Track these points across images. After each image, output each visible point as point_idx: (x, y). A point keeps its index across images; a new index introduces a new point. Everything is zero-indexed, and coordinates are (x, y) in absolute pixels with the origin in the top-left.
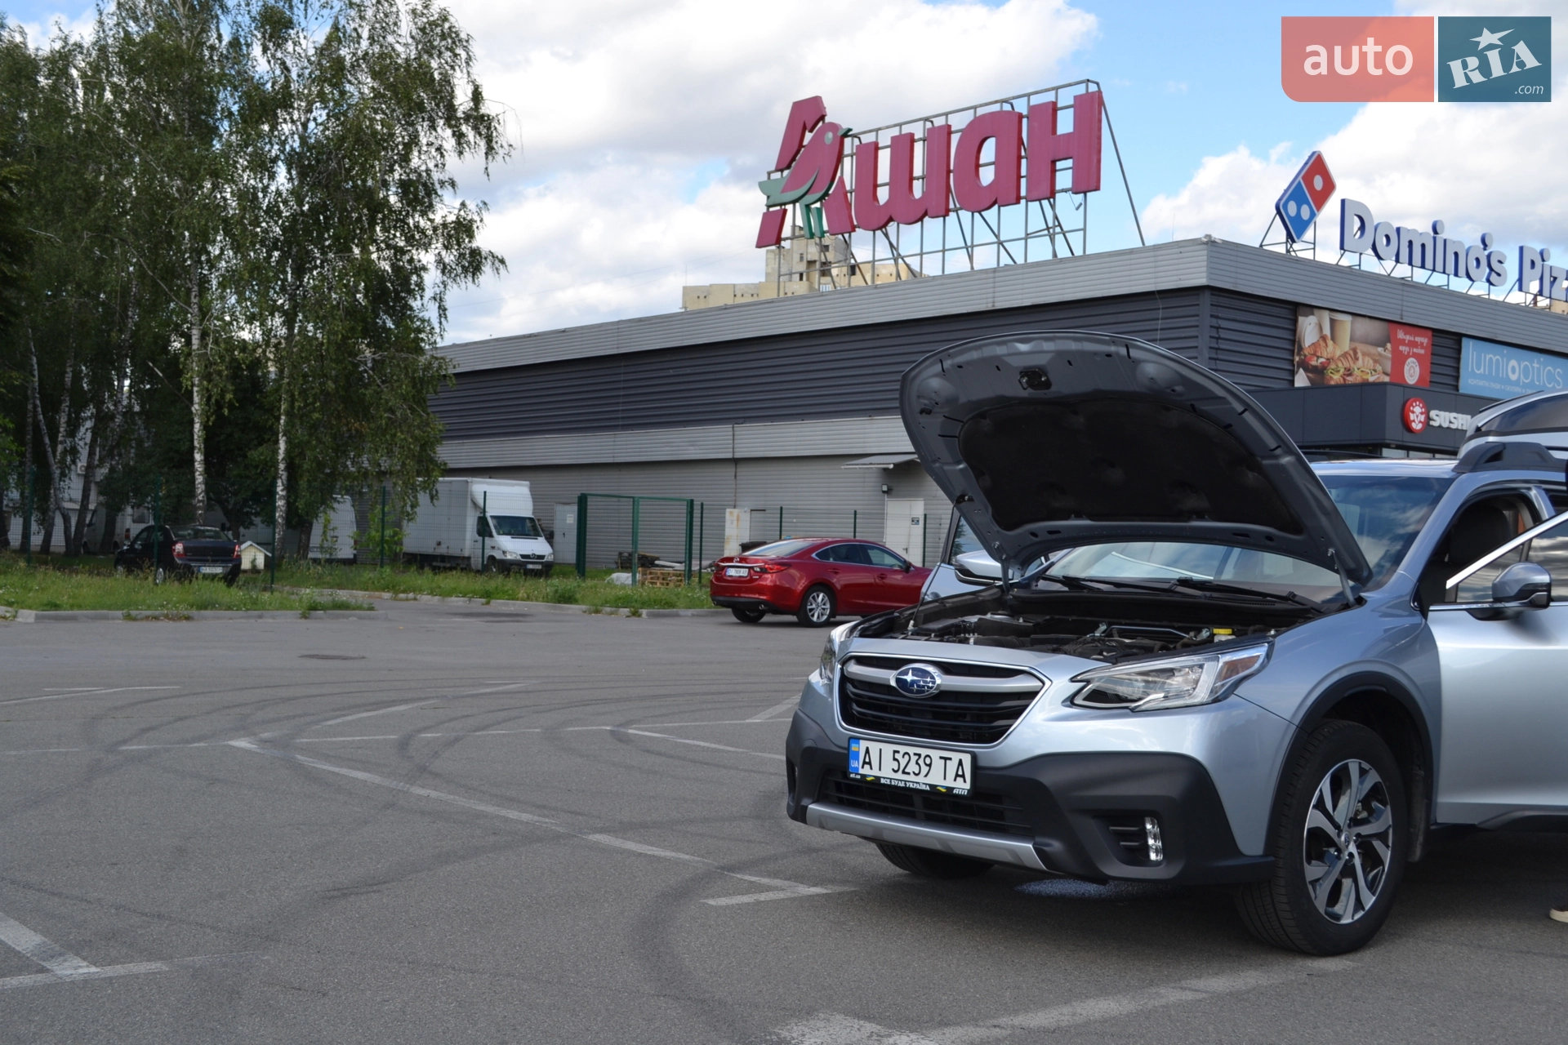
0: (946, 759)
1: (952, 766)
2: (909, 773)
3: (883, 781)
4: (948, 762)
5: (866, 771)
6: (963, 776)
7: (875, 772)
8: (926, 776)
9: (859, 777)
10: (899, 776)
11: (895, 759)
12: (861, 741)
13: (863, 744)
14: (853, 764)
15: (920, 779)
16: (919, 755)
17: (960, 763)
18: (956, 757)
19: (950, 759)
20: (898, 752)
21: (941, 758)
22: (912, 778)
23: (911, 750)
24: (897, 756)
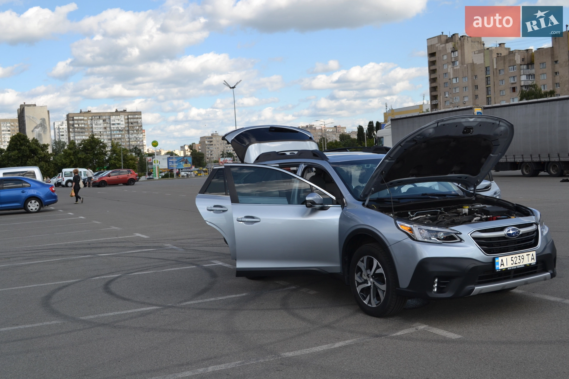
0: (528, 255)
1: (530, 257)
2: (517, 263)
3: (508, 269)
4: (529, 256)
5: (502, 267)
6: (533, 259)
7: (506, 267)
8: (522, 262)
9: (500, 270)
10: (514, 265)
11: (512, 260)
12: (499, 258)
13: (500, 259)
14: (497, 267)
15: (521, 264)
16: (520, 256)
17: (532, 255)
18: (531, 253)
19: (529, 255)
20: (512, 257)
21: (527, 255)
22: (518, 264)
23: (517, 255)
24: (512, 259)
